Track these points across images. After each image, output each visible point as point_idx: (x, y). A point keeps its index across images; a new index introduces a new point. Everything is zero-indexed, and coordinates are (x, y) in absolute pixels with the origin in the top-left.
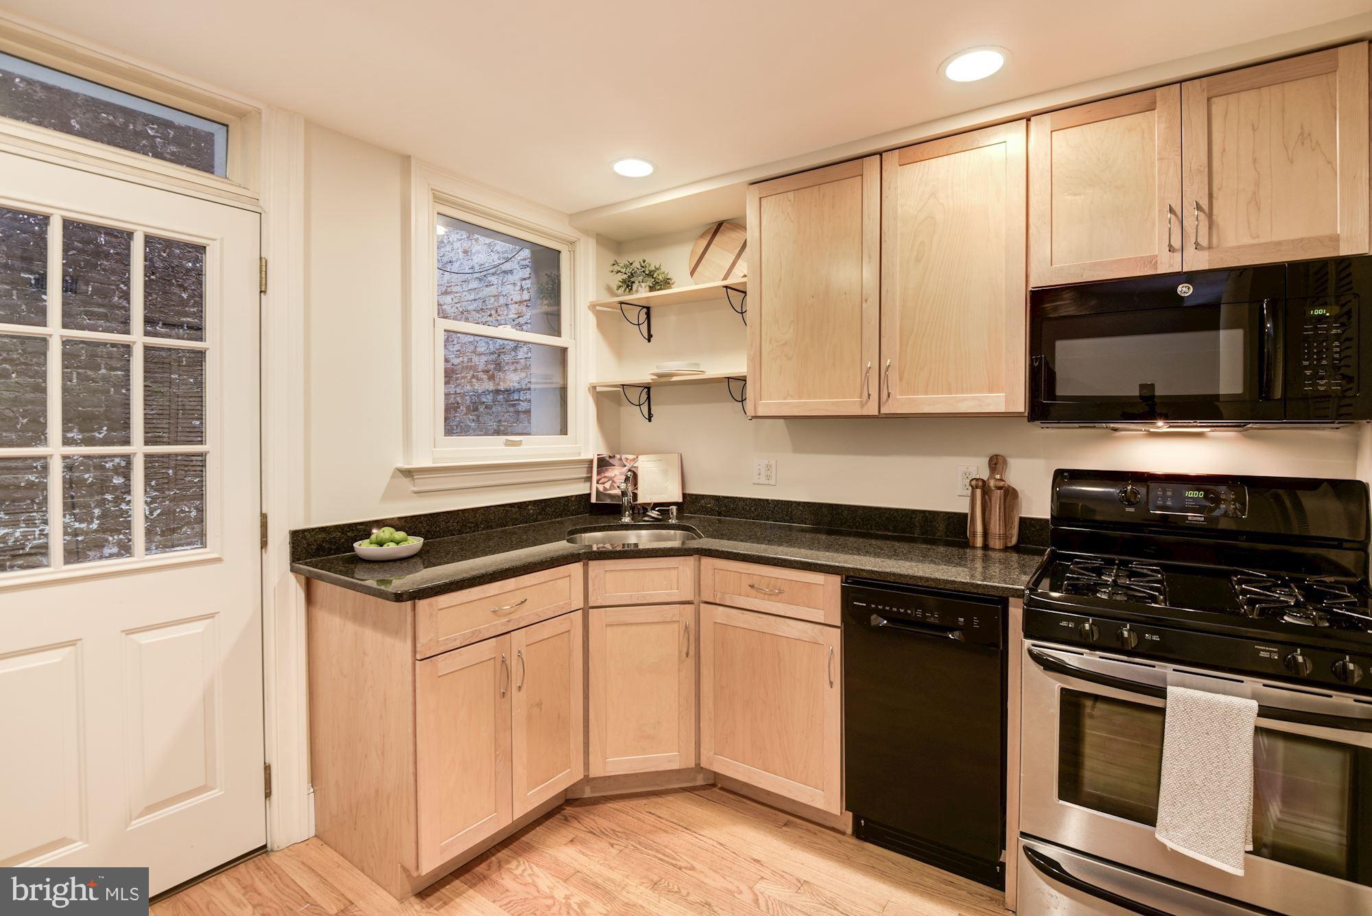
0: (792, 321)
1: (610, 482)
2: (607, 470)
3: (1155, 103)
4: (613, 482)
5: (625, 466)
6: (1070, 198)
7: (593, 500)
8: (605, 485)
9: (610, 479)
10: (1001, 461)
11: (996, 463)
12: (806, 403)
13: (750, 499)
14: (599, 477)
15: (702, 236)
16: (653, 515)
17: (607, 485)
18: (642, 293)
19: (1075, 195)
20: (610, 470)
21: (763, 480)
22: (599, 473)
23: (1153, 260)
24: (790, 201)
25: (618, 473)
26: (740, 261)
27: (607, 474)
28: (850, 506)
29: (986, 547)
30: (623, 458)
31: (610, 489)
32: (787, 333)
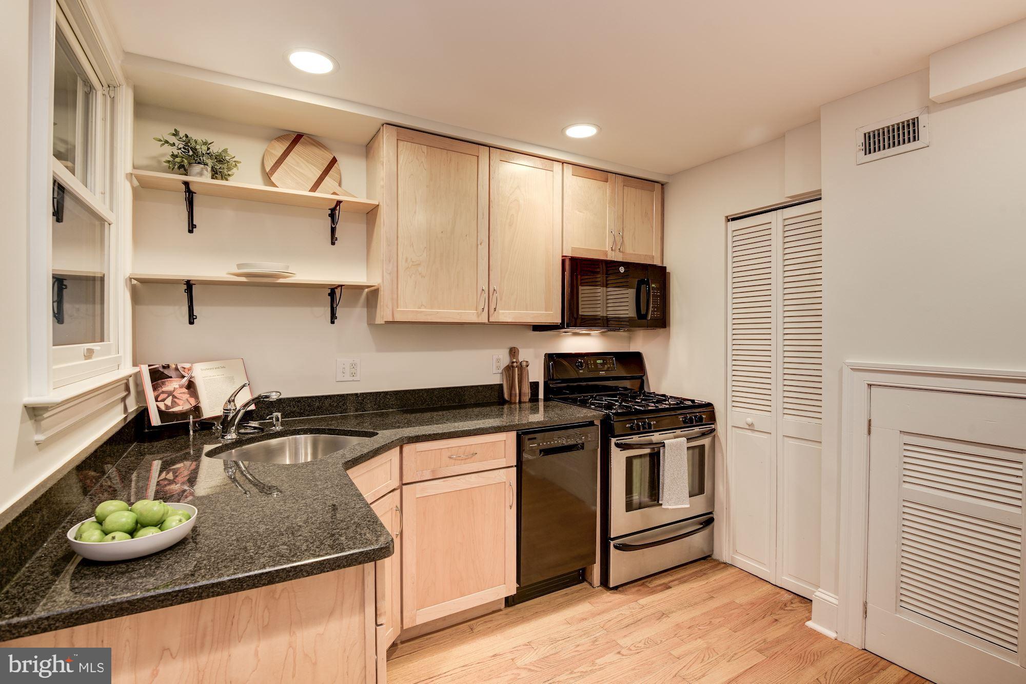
0: (425, 248)
1: (170, 398)
2: (163, 383)
3: (607, 179)
4: (174, 397)
5: (183, 377)
6: (578, 212)
7: (155, 420)
8: (166, 402)
9: (170, 394)
10: (516, 351)
11: (513, 352)
12: (438, 312)
13: (338, 395)
14: (156, 393)
15: (280, 138)
16: (253, 425)
17: (169, 402)
18: (200, 177)
19: (581, 212)
20: (167, 383)
21: (348, 377)
22: (155, 388)
23: (606, 253)
24: (424, 152)
25: (177, 386)
26: (327, 178)
27: (165, 389)
28: (429, 389)
29: (520, 402)
30: (179, 367)
31: (173, 407)
32: (421, 256)
